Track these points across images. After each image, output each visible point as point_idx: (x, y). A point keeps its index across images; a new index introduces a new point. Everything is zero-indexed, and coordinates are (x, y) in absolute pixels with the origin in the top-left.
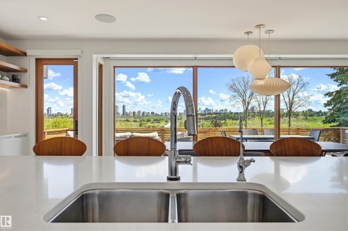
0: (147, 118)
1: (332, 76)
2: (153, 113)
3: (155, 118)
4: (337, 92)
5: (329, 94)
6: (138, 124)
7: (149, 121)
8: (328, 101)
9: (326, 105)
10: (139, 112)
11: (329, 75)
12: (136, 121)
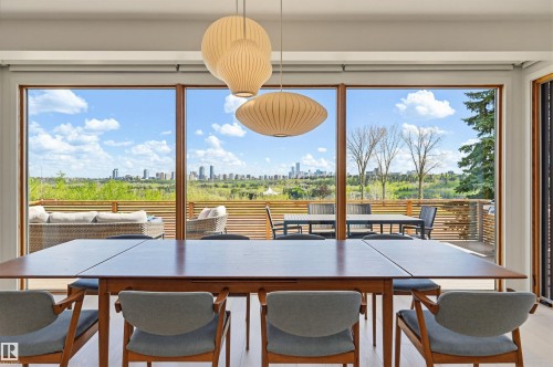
0: (242, 183)
1: (470, 121)
2: (249, 176)
3: (252, 182)
4: (477, 145)
5: (466, 149)
6: (229, 190)
7: (243, 186)
8: (463, 159)
9: (461, 164)
10: (231, 175)
11: (465, 121)
12: (226, 187)
